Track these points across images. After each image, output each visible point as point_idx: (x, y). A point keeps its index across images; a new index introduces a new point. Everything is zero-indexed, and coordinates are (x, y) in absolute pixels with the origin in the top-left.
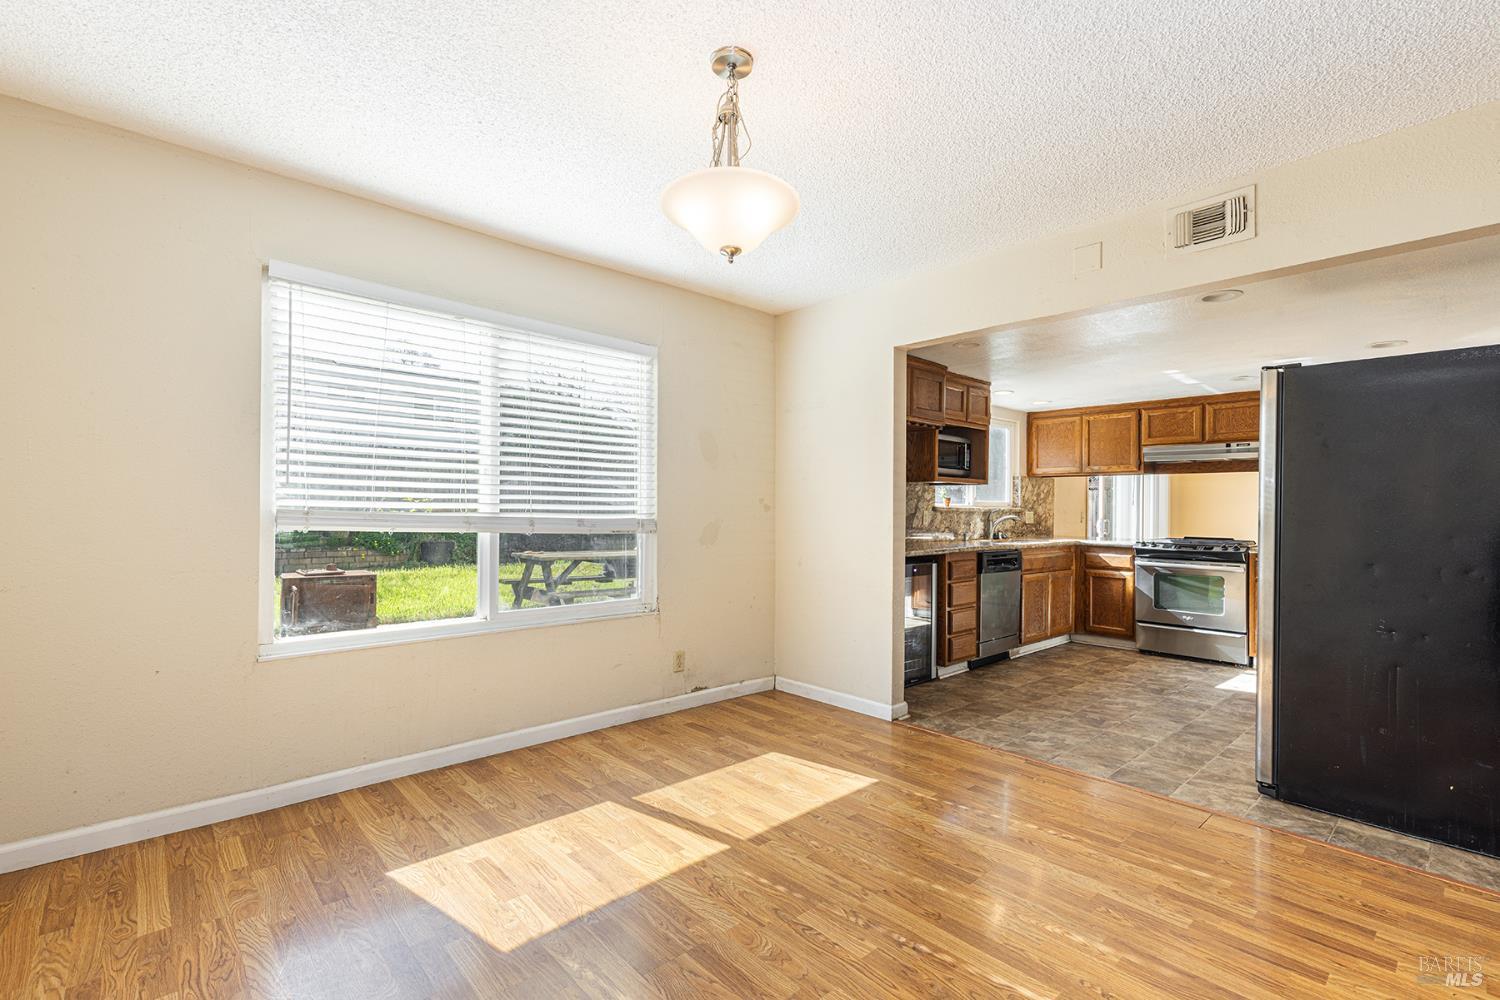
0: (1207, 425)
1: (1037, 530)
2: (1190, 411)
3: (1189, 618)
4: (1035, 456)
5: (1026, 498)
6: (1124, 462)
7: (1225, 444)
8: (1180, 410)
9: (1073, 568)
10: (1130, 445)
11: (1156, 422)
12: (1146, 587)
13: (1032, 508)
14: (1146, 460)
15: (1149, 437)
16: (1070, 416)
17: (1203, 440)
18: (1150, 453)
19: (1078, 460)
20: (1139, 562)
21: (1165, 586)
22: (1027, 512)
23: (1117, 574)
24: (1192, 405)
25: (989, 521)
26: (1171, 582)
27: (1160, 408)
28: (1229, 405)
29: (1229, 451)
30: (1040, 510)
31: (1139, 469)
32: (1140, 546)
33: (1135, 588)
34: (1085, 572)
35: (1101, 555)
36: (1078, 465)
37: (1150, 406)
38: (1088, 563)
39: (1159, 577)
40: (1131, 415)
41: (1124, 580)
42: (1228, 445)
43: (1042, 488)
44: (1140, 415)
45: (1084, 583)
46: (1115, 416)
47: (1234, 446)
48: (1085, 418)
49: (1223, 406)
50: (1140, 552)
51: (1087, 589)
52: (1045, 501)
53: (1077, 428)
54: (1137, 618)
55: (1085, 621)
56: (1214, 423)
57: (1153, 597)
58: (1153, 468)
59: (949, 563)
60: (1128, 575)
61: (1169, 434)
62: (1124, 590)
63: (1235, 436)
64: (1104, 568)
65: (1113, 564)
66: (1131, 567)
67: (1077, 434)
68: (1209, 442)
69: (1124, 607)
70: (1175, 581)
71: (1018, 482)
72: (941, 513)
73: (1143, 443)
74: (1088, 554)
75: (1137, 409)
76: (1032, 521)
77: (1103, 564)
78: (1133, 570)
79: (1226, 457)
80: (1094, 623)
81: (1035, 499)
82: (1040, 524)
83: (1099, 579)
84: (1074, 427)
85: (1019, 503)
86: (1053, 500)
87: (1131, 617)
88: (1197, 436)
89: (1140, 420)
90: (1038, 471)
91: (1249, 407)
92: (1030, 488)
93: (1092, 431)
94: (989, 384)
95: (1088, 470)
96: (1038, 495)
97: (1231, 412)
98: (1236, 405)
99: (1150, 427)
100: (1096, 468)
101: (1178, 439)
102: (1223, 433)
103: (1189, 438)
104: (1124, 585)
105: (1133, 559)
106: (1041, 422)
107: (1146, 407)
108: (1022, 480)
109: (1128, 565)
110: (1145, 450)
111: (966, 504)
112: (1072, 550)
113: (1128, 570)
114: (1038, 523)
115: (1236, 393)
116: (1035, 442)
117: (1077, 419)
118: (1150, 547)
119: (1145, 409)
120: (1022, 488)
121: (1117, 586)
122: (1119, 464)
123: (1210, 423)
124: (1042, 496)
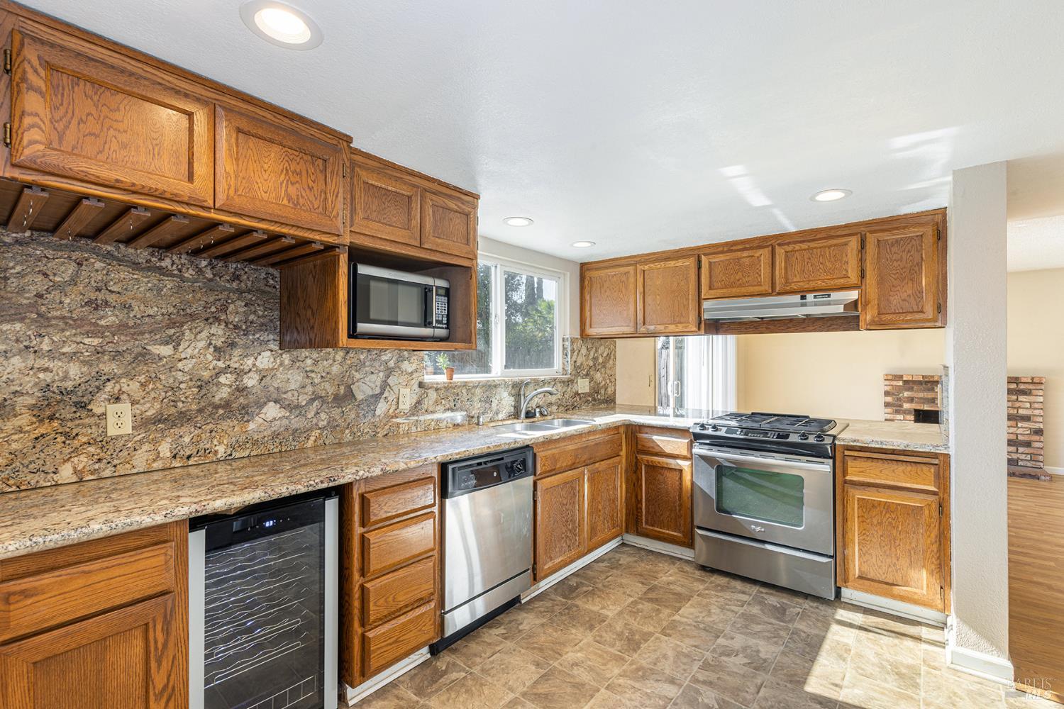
0: (777, 273)
1: (594, 400)
2: (757, 255)
3: (759, 529)
4: (588, 314)
5: (578, 364)
6: (682, 320)
7: (798, 297)
8: (745, 254)
9: (623, 453)
10: (688, 299)
11: (717, 270)
12: (706, 482)
13: (587, 375)
14: (706, 316)
15: (710, 288)
16: (623, 266)
17: (773, 292)
18: (711, 309)
19: (633, 318)
20: (699, 450)
21: (728, 483)
22: (580, 381)
23: (672, 463)
24: (760, 247)
25: (519, 395)
26: (737, 479)
27: (722, 252)
28: (804, 246)
29: (803, 305)
30: (598, 376)
31: (699, 329)
32: (698, 430)
33: (692, 483)
34: (636, 458)
35: (655, 437)
36: (632, 324)
37: (712, 250)
38: (640, 447)
39: (722, 471)
40: (690, 262)
41: (681, 471)
42: (803, 297)
43: (600, 351)
44: (700, 261)
45: (635, 472)
46: (672, 263)
47: (810, 297)
48: (640, 267)
49: (797, 247)
50: (697, 437)
51: (639, 480)
52: (604, 365)
53: (632, 280)
54: (696, 523)
55: (637, 520)
56: (786, 268)
57: (714, 497)
58: (715, 327)
59: (362, 497)
60: (685, 464)
61: (731, 286)
62: (681, 484)
63: (812, 285)
64: (657, 454)
65: (668, 450)
66: (689, 456)
67: (631, 286)
68: (779, 294)
69: (681, 505)
70: (741, 478)
71: (568, 344)
72: (437, 390)
73: (703, 297)
74: (640, 435)
75: (696, 254)
76: (587, 390)
77: (657, 449)
78: (690, 459)
79: (800, 312)
80: (647, 523)
81: (591, 363)
82: (597, 393)
83: (654, 469)
84: (628, 279)
85: (569, 368)
86: (614, 364)
87: (689, 520)
88: (766, 287)
89: (699, 268)
90: (593, 331)
91: (829, 247)
92: (584, 351)
93: (648, 282)
94: (477, 197)
95: (642, 330)
96: (595, 359)
97: (806, 255)
98: (812, 245)
99: (710, 277)
100: (652, 328)
101: (744, 290)
102: (797, 281)
103: (757, 289)
104: (681, 478)
105: (691, 446)
106: (594, 274)
107: (707, 251)
108: (572, 343)
109: (685, 452)
110: (705, 305)
111: (493, 374)
112: (622, 430)
113: (685, 458)
114: (595, 390)
115: (812, 230)
116: (588, 297)
117: (631, 269)
118: (710, 432)
119: (705, 255)
120: (573, 351)
121: (674, 477)
122: (676, 323)
123: (780, 269)
124: (601, 360)
